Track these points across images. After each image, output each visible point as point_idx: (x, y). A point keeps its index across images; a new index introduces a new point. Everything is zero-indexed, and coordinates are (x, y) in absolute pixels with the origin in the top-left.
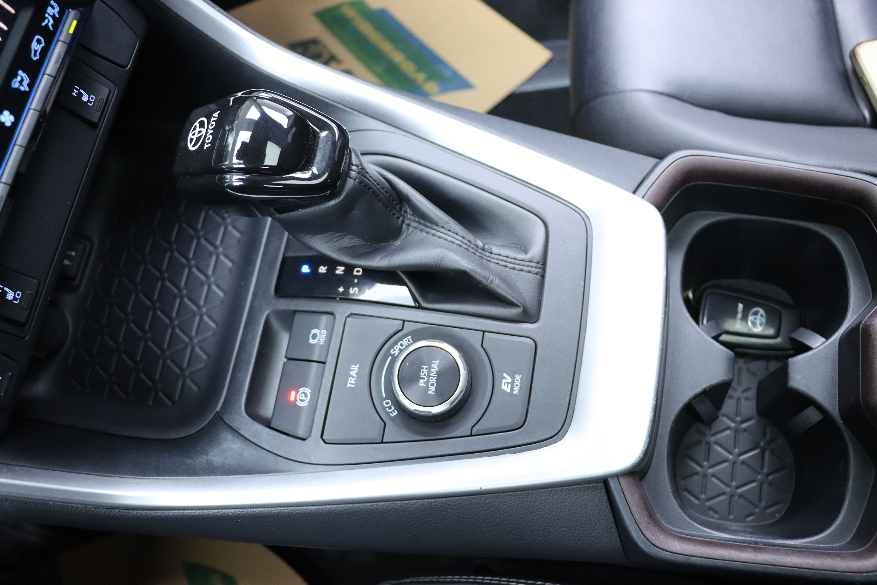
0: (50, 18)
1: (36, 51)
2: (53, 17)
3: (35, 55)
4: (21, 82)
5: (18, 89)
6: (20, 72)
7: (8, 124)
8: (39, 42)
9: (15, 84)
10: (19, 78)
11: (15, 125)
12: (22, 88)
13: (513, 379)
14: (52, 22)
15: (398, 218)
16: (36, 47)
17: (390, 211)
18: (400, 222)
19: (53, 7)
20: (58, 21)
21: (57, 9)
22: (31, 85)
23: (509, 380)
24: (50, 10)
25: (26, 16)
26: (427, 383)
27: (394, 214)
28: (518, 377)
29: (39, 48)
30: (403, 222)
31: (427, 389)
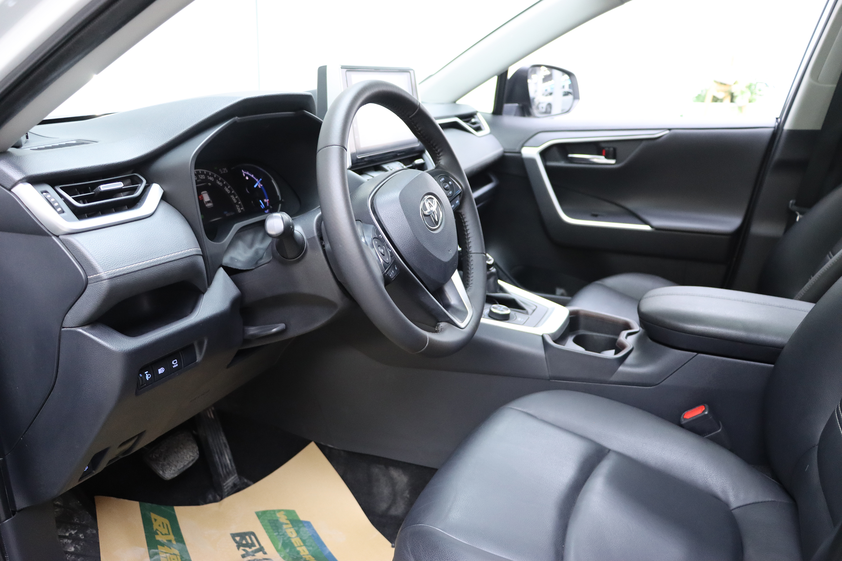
13: (520, 319)
26: (499, 310)
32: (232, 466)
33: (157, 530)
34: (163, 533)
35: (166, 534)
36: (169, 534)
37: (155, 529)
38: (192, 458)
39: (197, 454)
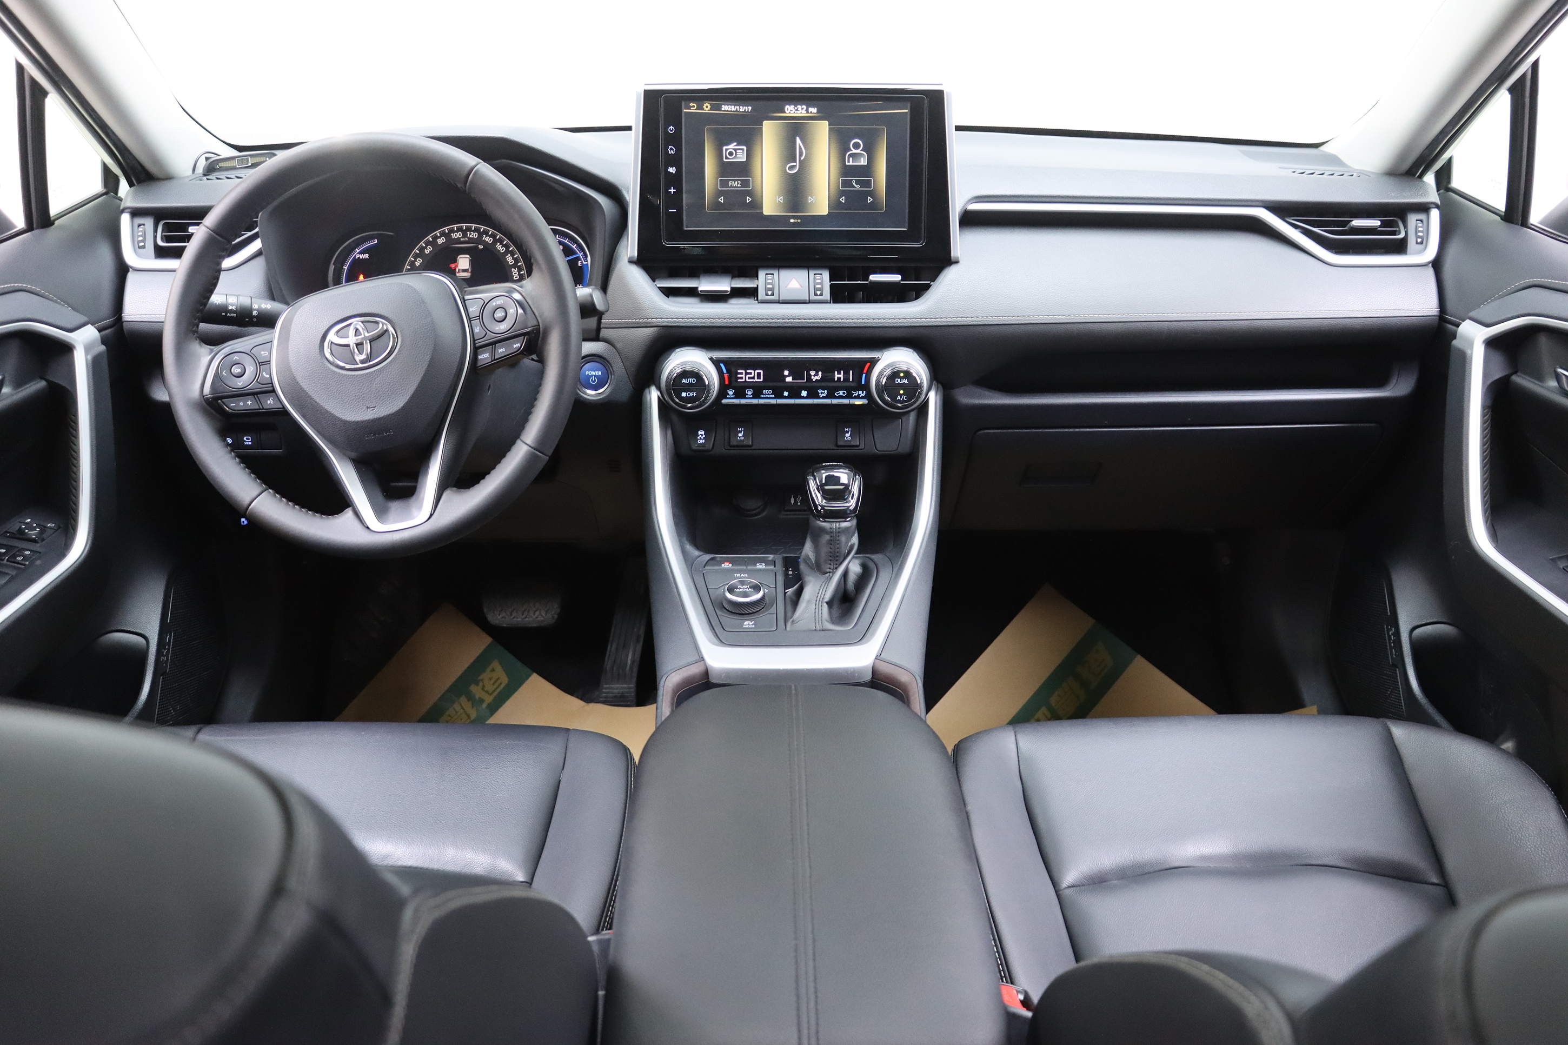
0: (857, 394)
1: (839, 393)
2: (859, 395)
3: (837, 394)
4: (822, 393)
5: (819, 393)
6: (826, 391)
7: (802, 395)
8: (844, 393)
9: (820, 391)
10: (823, 392)
11: (803, 398)
12: (820, 394)
13: (752, 625)
14: (856, 395)
15: (830, 569)
16: (841, 393)
17: (830, 561)
18: (829, 570)
19: (863, 393)
20: (858, 397)
21: (863, 395)
22: (823, 397)
23: (751, 624)
24: (860, 392)
25: (853, 385)
26: (740, 588)
27: (830, 564)
28: (753, 626)
29: (841, 394)
30: (830, 572)
31: (737, 588)
32: (631, 669)
33: (482, 680)
34: (486, 689)
35: (487, 692)
36: (491, 694)
37: (481, 677)
38: (540, 618)
39: (553, 617)
